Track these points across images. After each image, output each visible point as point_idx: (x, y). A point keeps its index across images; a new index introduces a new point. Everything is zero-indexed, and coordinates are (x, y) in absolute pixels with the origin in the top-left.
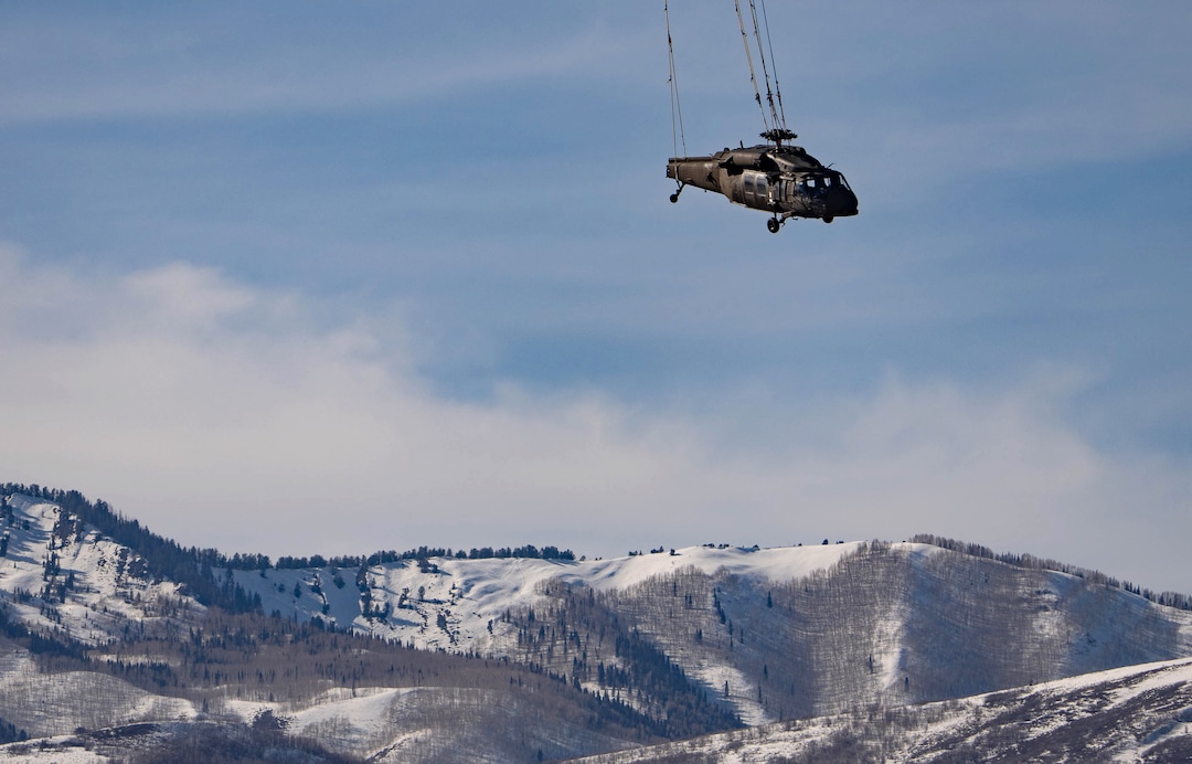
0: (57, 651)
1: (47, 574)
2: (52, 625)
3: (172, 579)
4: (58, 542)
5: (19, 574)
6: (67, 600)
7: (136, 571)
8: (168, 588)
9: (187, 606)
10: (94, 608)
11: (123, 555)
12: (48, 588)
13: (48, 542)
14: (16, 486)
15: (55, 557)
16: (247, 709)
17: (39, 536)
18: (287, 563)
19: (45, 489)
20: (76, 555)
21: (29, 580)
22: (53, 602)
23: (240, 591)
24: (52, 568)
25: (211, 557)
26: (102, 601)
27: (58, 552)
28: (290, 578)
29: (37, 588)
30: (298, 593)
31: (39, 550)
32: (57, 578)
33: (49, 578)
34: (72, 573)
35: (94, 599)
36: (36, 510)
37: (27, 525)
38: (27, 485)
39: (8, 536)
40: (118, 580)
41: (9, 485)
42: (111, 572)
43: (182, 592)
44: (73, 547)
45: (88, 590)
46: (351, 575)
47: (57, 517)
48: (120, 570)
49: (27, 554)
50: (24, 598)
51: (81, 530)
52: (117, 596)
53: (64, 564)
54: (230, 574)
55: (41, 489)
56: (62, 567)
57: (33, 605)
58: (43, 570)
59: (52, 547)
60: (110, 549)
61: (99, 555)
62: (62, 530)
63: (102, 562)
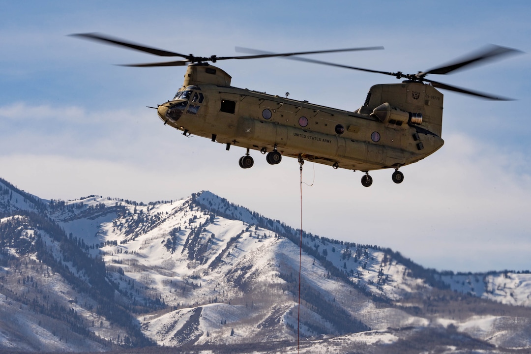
0: (382, 301)
1: (379, 275)
2: (380, 292)
3: (421, 277)
4: (383, 265)
5: (370, 275)
6: (386, 284)
7: (409, 275)
8: (419, 281)
9: (426, 288)
10: (395, 287)
11: (405, 270)
12: (379, 280)
13: (380, 265)
14: (369, 246)
15: (382, 270)
16: (445, 322)
17: (377, 263)
18: (460, 274)
19: (379, 247)
20: (389, 269)
21: (373, 277)
22: (381, 285)
23: (443, 283)
24: (381, 273)
25: (434, 271)
26: (398, 285)
27: (383, 268)
28: (461, 279)
29: (376, 280)
30: (463, 284)
31: (377, 267)
32: (383, 277)
33: (380, 277)
34: (387, 276)
35: (395, 284)
36: (376, 254)
37: (373, 259)
38: (373, 246)
39: (366, 263)
40: (403, 278)
41: (367, 245)
42: (401, 275)
43: (425, 282)
44: (388, 266)
45: (393, 281)
46: (481, 278)
47: (383, 256)
48: (404, 274)
49: (372, 269)
50: (371, 283)
51: (391, 261)
52: (403, 283)
53: (385, 272)
54: (440, 277)
55: (378, 247)
56: (384, 273)
57: (374, 286)
58: (378, 274)
59: (381, 266)
60: (401, 268)
61: (396, 270)
62: (385, 261)
63: (398, 272)
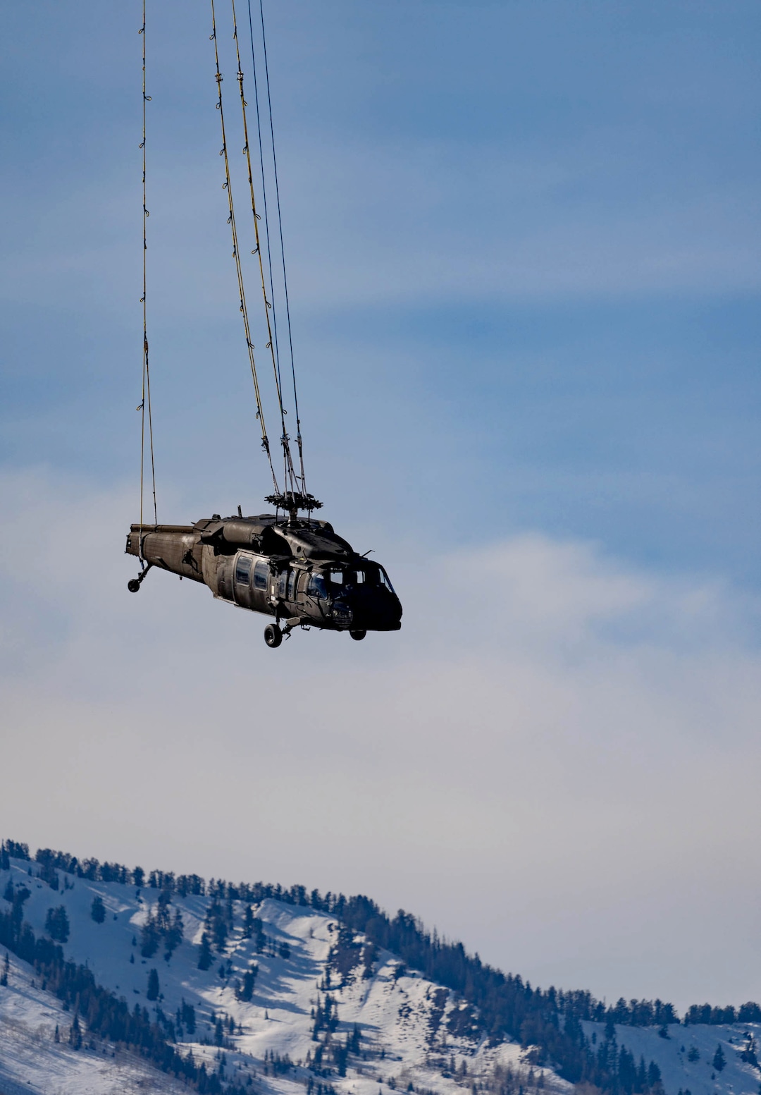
1: (317, 1029)
3: (517, 1038)
4: (336, 978)
5: (273, 1029)
6: (350, 1071)
7: (460, 1026)
8: (511, 1054)
9: (541, 1083)
10: (392, 1084)
11: (440, 1000)
12: (319, 1052)
13: (321, 978)
14: (269, 888)
15: (330, 1002)
17: (305, 968)
18: (701, 1015)
19: (315, 893)
20: (363, 1000)
21: (290, 1038)
22: (326, 1074)
23: (626, 1059)
24: (325, 1020)
25: (581, 1004)
26: (405, 1074)
27: (336, 995)
28: (707, 1039)
29: (301, 1052)
30: (719, 1063)
31: (305, 991)
32: (334, 1036)
33: (321, 1036)
34: (357, 1029)
35: (391, 1070)
36: (299, 926)
37: (285, 951)
38: (287, 887)
39: (255, 969)
40: (431, 1040)
41: (258, 886)
42: (421, 1027)
43: (533, 1059)
44: (359, 987)
45: (383, 1056)
47: (334, 938)
48: (434, 1023)
49: (286, 997)
50: (282, 1067)
51: (372, 957)
52: (429, 1065)
53: (345, 1013)
54: (610, 1032)
55: (309, 893)
56: (342, 1018)
57: (296, 1079)
58: (312, 1023)
59: (326, 986)
60: (419, 990)
61: (400, 1000)
62: (343, 959)
63: (405, 1011)
